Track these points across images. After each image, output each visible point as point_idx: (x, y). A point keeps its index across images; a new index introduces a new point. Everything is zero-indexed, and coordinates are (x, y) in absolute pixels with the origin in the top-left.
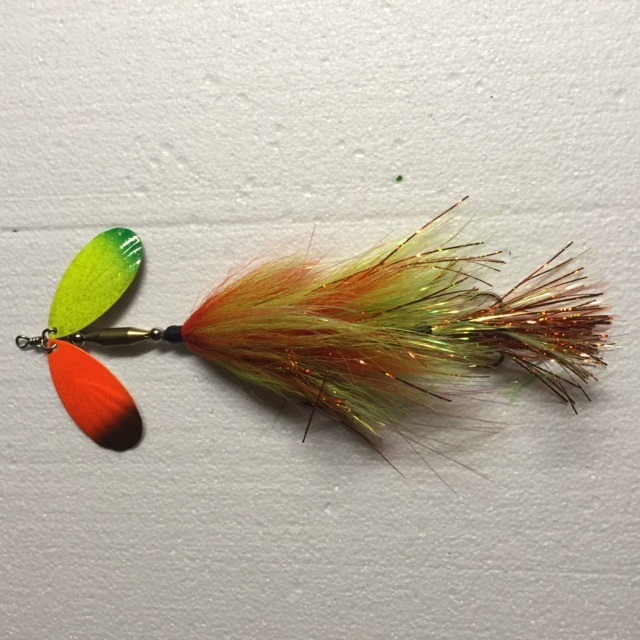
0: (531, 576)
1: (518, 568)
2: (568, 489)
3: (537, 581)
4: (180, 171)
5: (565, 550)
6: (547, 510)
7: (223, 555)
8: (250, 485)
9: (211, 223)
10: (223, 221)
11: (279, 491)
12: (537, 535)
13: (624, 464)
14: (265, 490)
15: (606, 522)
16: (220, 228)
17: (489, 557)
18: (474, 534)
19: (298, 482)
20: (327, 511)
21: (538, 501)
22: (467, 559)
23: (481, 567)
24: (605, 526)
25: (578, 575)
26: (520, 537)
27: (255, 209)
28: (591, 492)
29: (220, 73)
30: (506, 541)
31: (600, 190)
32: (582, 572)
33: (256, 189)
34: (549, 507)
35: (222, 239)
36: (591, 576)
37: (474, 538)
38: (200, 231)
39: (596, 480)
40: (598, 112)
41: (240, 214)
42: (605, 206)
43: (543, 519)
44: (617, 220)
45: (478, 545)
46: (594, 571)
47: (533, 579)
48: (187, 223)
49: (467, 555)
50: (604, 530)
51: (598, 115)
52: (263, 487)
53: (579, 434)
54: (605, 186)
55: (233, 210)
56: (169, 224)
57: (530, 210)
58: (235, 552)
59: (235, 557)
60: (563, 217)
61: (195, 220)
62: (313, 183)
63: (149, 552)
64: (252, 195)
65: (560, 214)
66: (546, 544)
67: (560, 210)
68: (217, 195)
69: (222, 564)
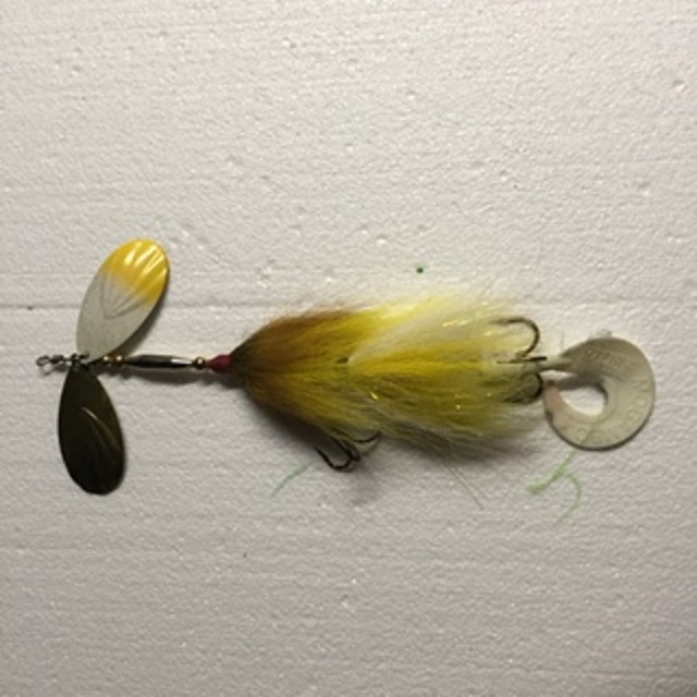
0: (554, 676)
1: (540, 668)
2: (592, 586)
3: (559, 681)
4: (199, 252)
5: (589, 650)
6: (570, 608)
7: (236, 648)
8: (265, 576)
9: (230, 305)
10: (243, 304)
11: (295, 582)
12: (559, 634)
13: (648, 562)
14: (281, 581)
15: (631, 621)
16: (239, 310)
17: (509, 656)
18: (494, 632)
19: (314, 574)
20: (345, 604)
21: (560, 599)
22: (488, 657)
23: (501, 667)
24: (629, 625)
25: (601, 676)
26: (541, 635)
27: (275, 291)
28: (614, 590)
29: (243, 155)
30: (527, 640)
31: (624, 283)
32: (606, 672)
33: (277, 272)
34: (572, 605)
35: (241, 321)
36: (614, 677)
37: (495, 635)
38: (219, 313)
39: (620, 578)
40: (622, 204)
41: (260, 297)
42: (629, 299)
43: (566, 618)
44: (641, 313)
45: (499, 643)
46: (618, 672)
47: (554, 679)
48: (206, 304)
49: (488, 653)
50: (628, 630)
51: (623, 208)
52: (278, 578)
53: (602, 530)
54: (629, 279)
55: (253, 292)
56: (188, 305)
57: (554, 300)
58: (248, 646)
59: (248, 650)
60: (587, 308)
61: (213, 301)
62: (334, 267)
63: (158, 644)
64: (273, 278)
65: (584, 306)
66: (568, 643)
67: (584, 302)
68: (237, 277)
69: (235, 658)
